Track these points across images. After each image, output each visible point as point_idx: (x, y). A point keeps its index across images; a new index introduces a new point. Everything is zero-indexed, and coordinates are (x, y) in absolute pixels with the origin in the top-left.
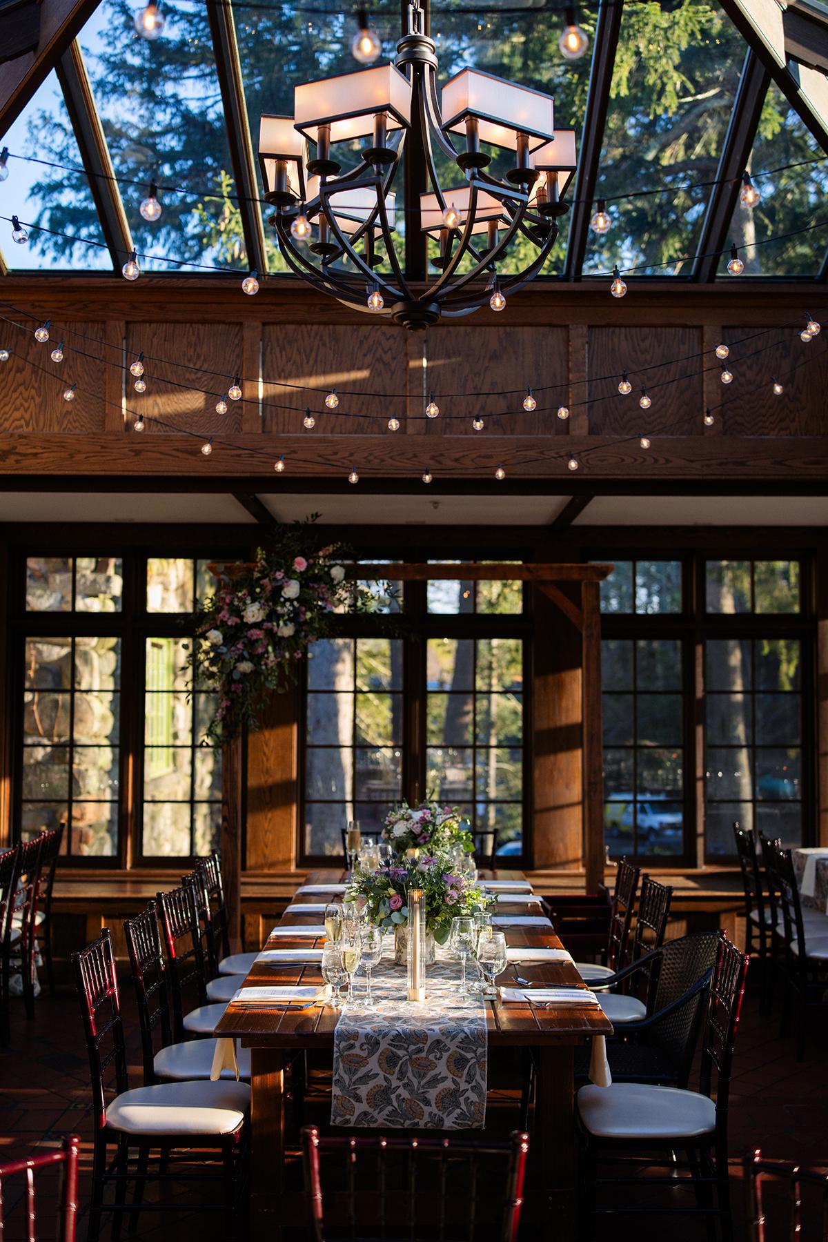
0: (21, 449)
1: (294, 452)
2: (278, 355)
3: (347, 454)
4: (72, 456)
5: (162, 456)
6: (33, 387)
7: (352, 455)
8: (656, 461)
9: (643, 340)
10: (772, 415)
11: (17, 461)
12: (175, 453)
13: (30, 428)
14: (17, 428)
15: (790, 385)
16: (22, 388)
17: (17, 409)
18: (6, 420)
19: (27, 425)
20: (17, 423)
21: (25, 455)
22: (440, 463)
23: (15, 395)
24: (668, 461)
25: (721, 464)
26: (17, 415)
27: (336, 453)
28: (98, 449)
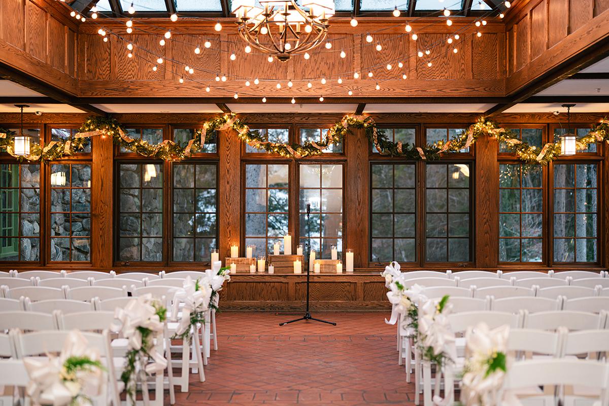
0: (132, 87)
1: (241, 87)
2: (234, 47)
3: (262, 88)
4: (152, 90)
5: (188, 89)
6: (136, 62)
7: (264, 88)
8: (389, 90)
9: (384, 40)
10: (438, 70)
11: (130, 92)
12: (194, 88)
13: (135, 78)
14: (129, 78)
15: (445, 58)
16: (131, 62)
17: (130, 71)
18: (125, 75)
19: (133, 78)
20: (129, 76)
21: (133, 89)
22: (301, 91)
23: (129, 65)
24: (394, 90)
25: (416, 91)
26: (129, 73)
27: (258, 88)
28: (162, 87)
